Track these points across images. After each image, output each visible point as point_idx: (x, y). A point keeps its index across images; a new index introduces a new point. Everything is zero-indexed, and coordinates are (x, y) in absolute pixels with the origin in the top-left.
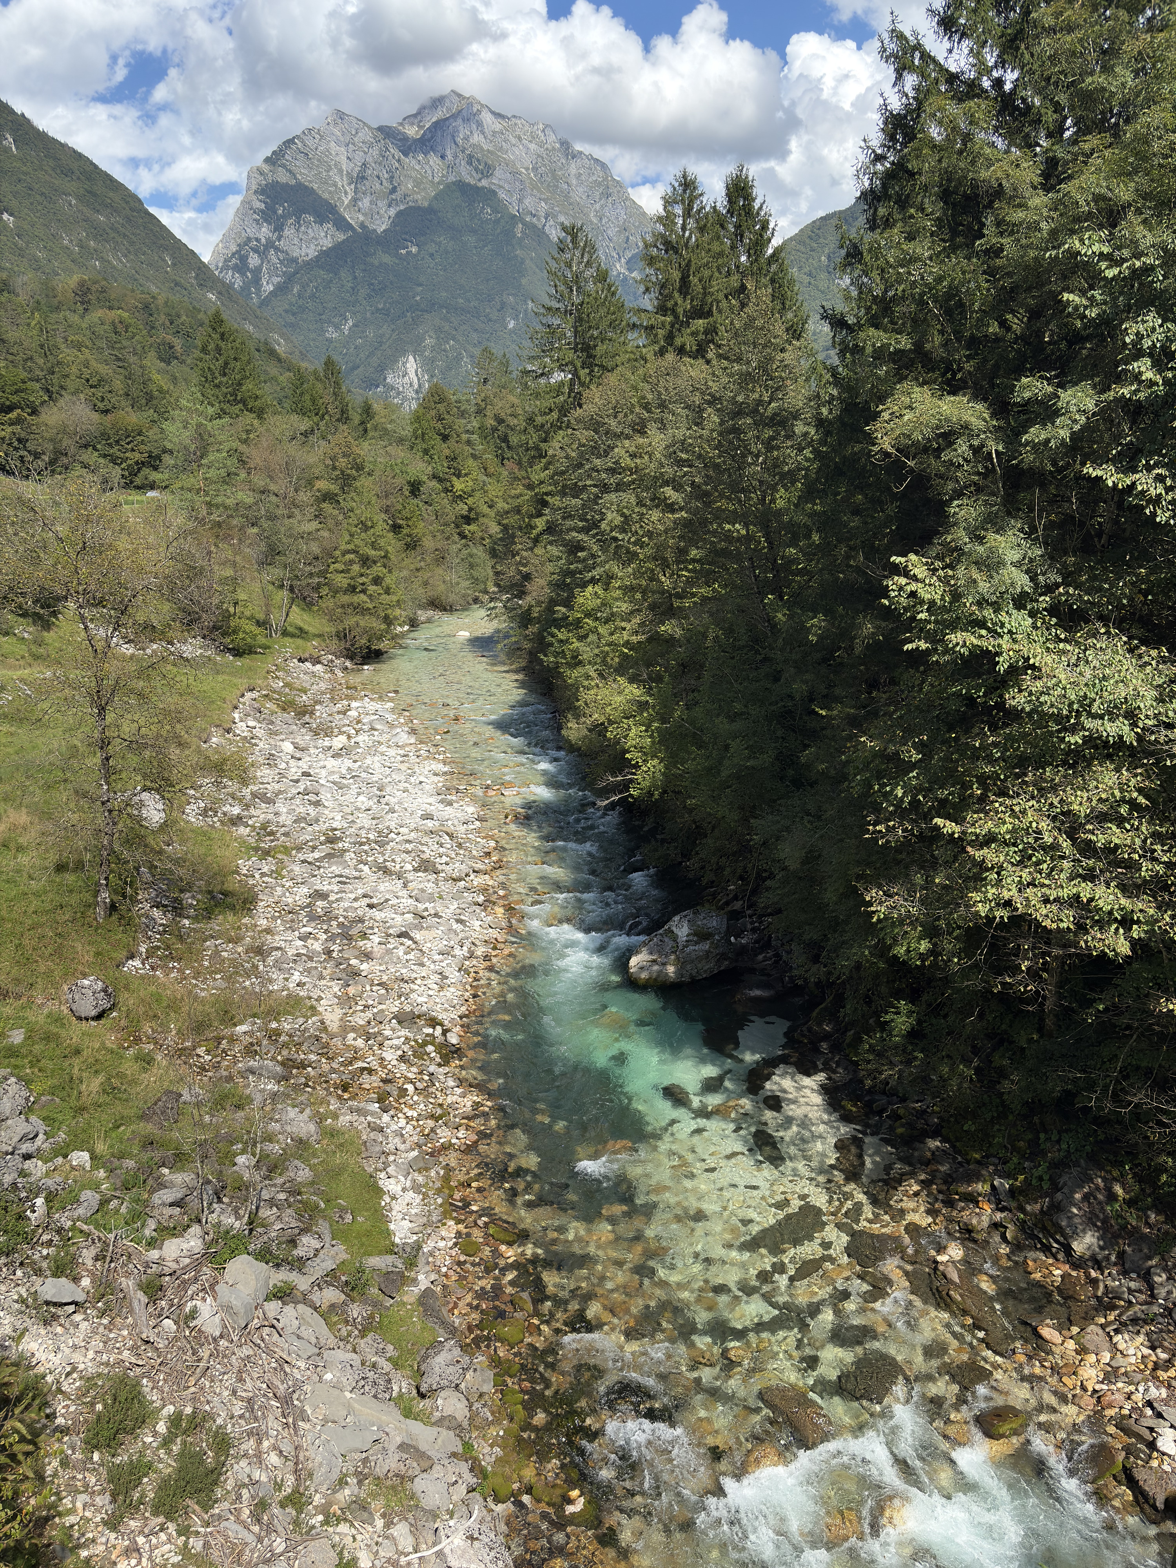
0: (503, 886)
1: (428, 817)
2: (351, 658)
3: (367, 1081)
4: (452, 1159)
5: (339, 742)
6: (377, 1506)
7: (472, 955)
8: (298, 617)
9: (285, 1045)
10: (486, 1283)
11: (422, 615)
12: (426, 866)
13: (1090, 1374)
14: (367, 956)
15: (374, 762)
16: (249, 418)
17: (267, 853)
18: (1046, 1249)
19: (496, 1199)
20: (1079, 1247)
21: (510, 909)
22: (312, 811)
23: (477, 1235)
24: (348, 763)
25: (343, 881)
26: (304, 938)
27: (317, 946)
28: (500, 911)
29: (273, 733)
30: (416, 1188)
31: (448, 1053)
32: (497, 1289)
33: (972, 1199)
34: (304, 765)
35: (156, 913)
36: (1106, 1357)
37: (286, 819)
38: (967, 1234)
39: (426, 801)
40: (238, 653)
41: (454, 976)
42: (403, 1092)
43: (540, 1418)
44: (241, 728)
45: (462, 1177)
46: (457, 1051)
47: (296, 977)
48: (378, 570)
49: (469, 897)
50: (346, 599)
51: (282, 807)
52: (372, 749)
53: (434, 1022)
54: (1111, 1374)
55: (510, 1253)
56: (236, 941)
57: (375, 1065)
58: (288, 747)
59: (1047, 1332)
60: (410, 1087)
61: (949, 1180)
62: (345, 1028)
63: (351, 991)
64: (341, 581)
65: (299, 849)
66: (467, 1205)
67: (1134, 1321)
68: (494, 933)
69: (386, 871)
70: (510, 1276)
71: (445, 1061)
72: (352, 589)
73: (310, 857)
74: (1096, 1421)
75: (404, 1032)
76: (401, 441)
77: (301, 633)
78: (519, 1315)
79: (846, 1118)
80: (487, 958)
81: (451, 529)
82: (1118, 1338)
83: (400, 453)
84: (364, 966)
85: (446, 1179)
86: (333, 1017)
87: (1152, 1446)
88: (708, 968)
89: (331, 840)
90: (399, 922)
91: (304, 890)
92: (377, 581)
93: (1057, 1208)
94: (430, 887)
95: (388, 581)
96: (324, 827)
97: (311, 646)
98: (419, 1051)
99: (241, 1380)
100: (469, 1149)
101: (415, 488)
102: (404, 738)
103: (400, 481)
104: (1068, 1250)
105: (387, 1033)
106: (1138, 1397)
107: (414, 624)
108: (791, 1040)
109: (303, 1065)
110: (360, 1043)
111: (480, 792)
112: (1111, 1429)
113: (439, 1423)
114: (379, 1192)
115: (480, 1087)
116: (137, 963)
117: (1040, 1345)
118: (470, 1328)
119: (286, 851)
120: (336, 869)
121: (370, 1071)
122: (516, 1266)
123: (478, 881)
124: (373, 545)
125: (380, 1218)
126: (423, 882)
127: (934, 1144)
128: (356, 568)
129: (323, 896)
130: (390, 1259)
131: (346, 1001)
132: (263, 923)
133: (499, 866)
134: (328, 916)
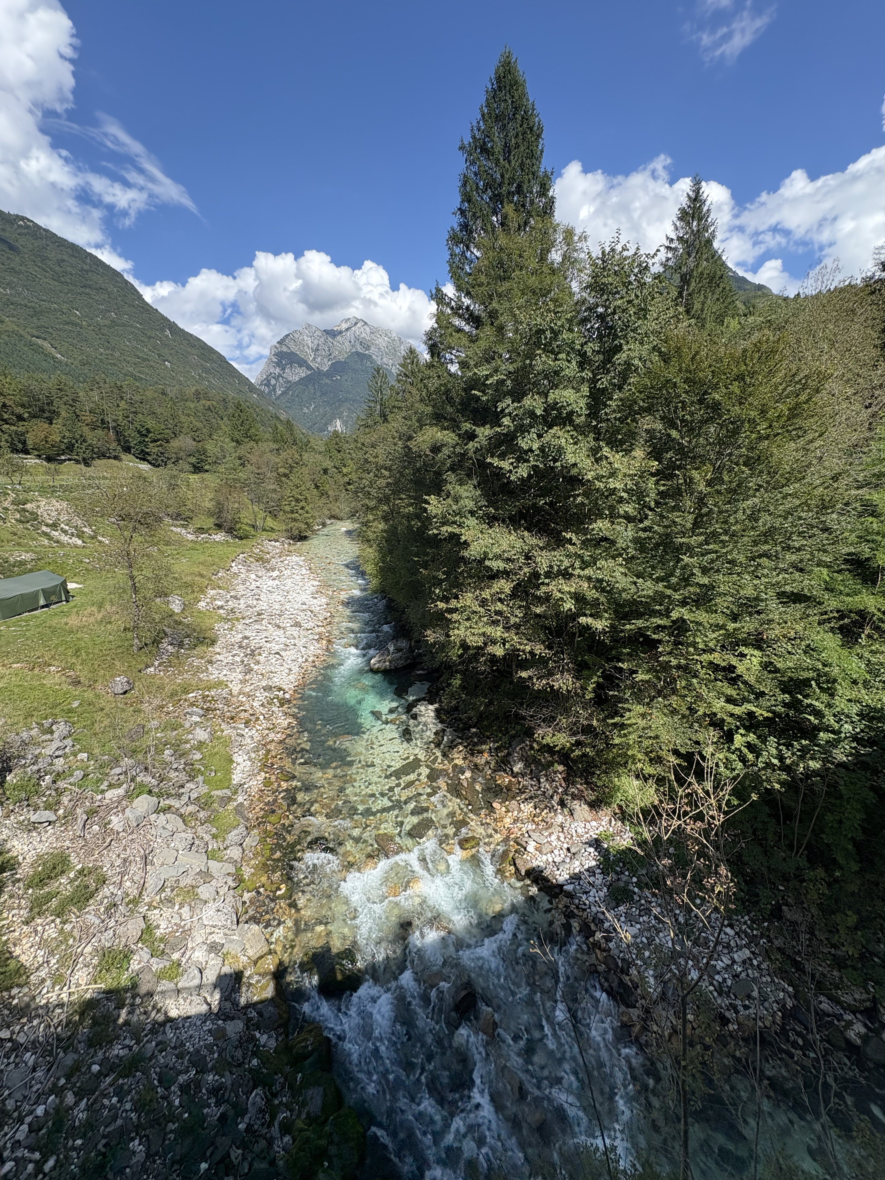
0: (329, 632)
1: (304, 604)
2: (293, 539)
3: (243, 715)
4: (272, 747)
5: (276, 573)
6: (178, 900)
7: (306, 660)
8: (270, 522)
9: (210, 701)
10: (270, 799)
11: (328, 522)
12: (297, 625)
13: (508, 821)
14: (258, 663)
15: (289, 582)
16: (252, 443)
17: (229, 620)
18: (505, 770)
19: (287, 764)
20: (516, 769)
21: (329, 641)
22: (255, 602)
23: (273, 778)
24: (277, 582)
25: (258, 631)
26: (233, 656)
27: (238, 659)
28: (324, 642)
29: (248, 571)
30: (250, 759)
31: (283, 702)
32: (275, 801)
33: (481, 752)
34: (258, 584)
35: (170, 647)
36: (516, 813)
37: (242, 606)
38: (476, 768)
39: (305, 597)
40: (241, 538)
41: (296, 669)
42: (258, 719)
43: (278, 854)
44: (235, 569)
45: (274, 753)
46: (289, 701)
47: (225, 672)
48: (303, 504)
49: (311, 637)
50: (289, 516)
51: (242, 601)
52: (289, 577)
53: (280, 689)
54: (515, 821)
55: (284, 785)
56: (202, 658)
57: (248, 708)
58: (253, 576)
59: (494, 805)
60: (262, 717)
61: (475, 744)
62: (240, 694)
63: (247, 677)
64: (288, 508)
65: (243, 618)
66: (273, 765)
67: (531, 798)
68: (319, 651)
69: (279, 627)
70: (282, 795)
71: (282, 705)
72: (292, 512)
73: (247, 622)
74: (506, 840)
75: (266, 694)
76: (320, 453)
77: (272, 530)
78: (280, 812)
79: (441, 722)
80: (314, 662)
81: (342, 487)
82: (522, 805)
83: (319, 457)
84: (256, 667)
85: (267, 755)
86: (235, 690)
87: (525, 849)
88: (401, 663)
89: (259, 615)
90: (276, 648)
91: (240, 636)
92: (302, 508)
93: (509, 754)
94: (295, 634)
95: (307, 508)
96: (258, 609)
97: (274, 536)
98: (270, 702)
99: (125, 850)
100: (281, 742)
101: (325, 471)
102: (304, 571)
103: (319, 468)
104: (512, 770)
105: (258, 695)
106: (524, 829)
107: (324, 525)
108: (429, 692)
109: (216, 709)
110: (244, 699)
111: (330, 593)
112: (512, 843)
113: (225, 861)
114: (231, 761)
115: (294, 716)
116: (152, 669)
117: (492, 810)
118: (257, 819)
119: (238, 619)
120: (257, 627)
121: (246, 711)
122: (286, 790)
123: (317, 630)
124: (300, 494)
125: (229, 772)
126: (294, 631)
127: (474, 730)
128: (293, 503)
129: (246, 638)
130: (226, 791)
131: (243, 682)
132: (218, 650)
133: (330, 623)
134: (248, 646)
